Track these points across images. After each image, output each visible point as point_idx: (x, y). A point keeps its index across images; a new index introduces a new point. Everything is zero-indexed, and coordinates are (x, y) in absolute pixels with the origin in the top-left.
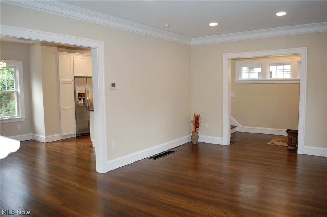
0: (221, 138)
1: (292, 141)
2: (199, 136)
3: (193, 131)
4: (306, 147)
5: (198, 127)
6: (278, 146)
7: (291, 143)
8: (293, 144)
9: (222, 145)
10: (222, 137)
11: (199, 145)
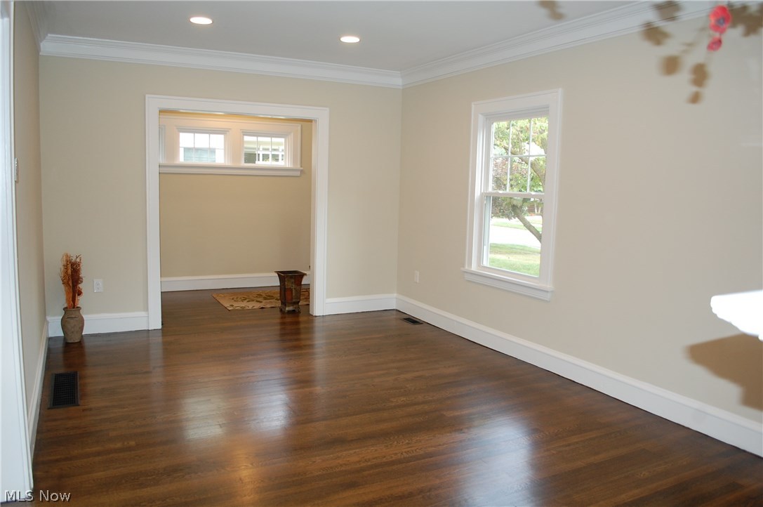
0: (143, 314)
1: (294, 294)
2: (85, 317)
3: (66, 306)
4: (329, 300)
5: (80, 293)
6: (253, 311)
7: (292, 299)
8: (294, 300)
9: (149, 330)
10: (146, 309)
11: (87, 343)
